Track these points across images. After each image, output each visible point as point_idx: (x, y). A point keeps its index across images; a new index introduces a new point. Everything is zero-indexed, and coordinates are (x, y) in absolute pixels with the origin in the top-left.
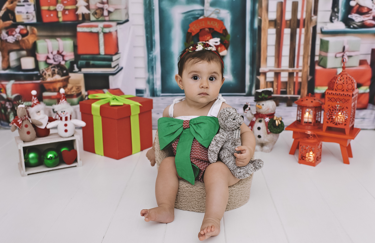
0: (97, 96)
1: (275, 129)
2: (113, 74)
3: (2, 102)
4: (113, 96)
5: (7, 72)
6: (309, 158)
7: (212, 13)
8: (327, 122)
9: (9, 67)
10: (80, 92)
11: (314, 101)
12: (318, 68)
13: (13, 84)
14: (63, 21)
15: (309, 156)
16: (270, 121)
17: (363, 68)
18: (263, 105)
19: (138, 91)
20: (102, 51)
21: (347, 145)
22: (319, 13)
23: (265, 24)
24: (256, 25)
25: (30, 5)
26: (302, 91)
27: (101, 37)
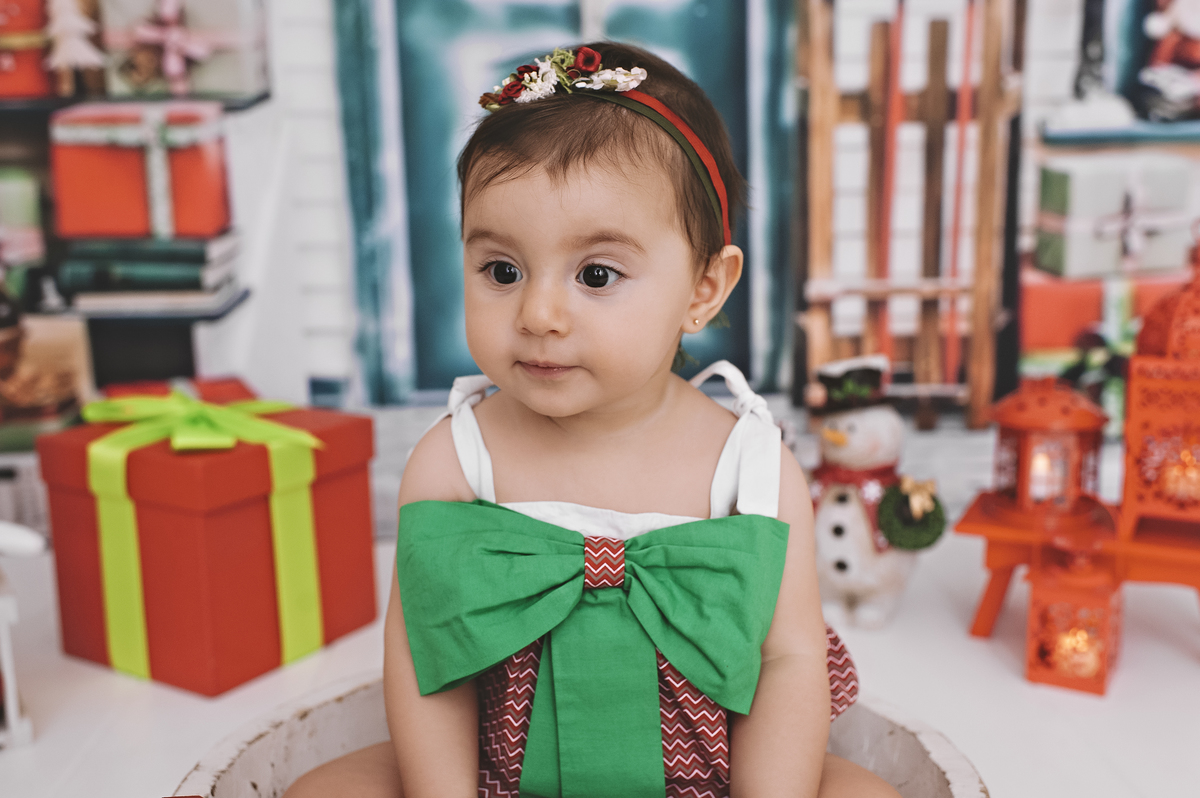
1: (909, 530)
2: (213, 318)
6: (1073, 658)
8: (1141, 498)
10: (72, 393)
12: (1031, 278)
15: (1075, 652)
16: (884, 499)
18: (850, 429)
19: (321, 387)
20: (163, 222)
23: (823, 109)
24: (789, 112)
26: (973, 368)
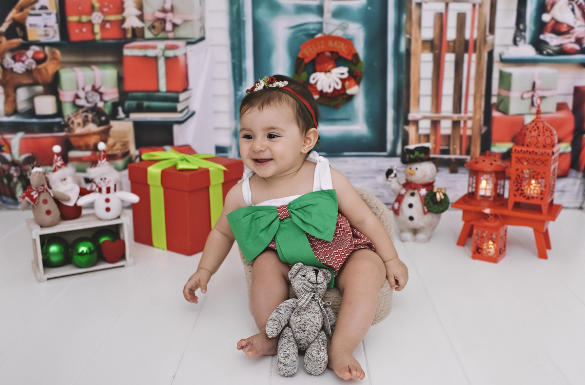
0: (155, 156)
1: (436, 206)
2: (180, 122)
3: (5, 167)
4: (182, 155)
5: (13, 119)
6: (488, 250)
7: (336, 29)
8: (515, 195)
9: (15, 112)
10: (127, 150)
11: (494, 163)
12: (495, 114)
13: (23, 139)
14: (102, 39)
15: (488, 248)
16: (427, 195)
17: (562, 115)
18: (417, 169)
19: (220, 149)
20: (163, 86)
21: (545, 230)
22: (498, 31)
23: (416, 47)
24: (403, 48)
25: (49, 14)
26: (473, 149)
27: (162, 64)
